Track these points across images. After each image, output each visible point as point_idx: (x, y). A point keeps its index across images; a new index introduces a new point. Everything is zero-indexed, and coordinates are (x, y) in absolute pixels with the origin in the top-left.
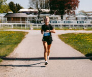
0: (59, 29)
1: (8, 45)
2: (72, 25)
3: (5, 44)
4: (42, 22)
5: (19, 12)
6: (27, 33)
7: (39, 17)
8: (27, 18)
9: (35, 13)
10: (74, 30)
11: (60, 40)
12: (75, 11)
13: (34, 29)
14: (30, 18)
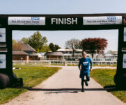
2: (100, 62)
4: (76, 60)
6: (61, 68)
7: (73, 56)
9: (70, 52)
10: (102, 66)
13: (68, 65)
14: (65, 56)
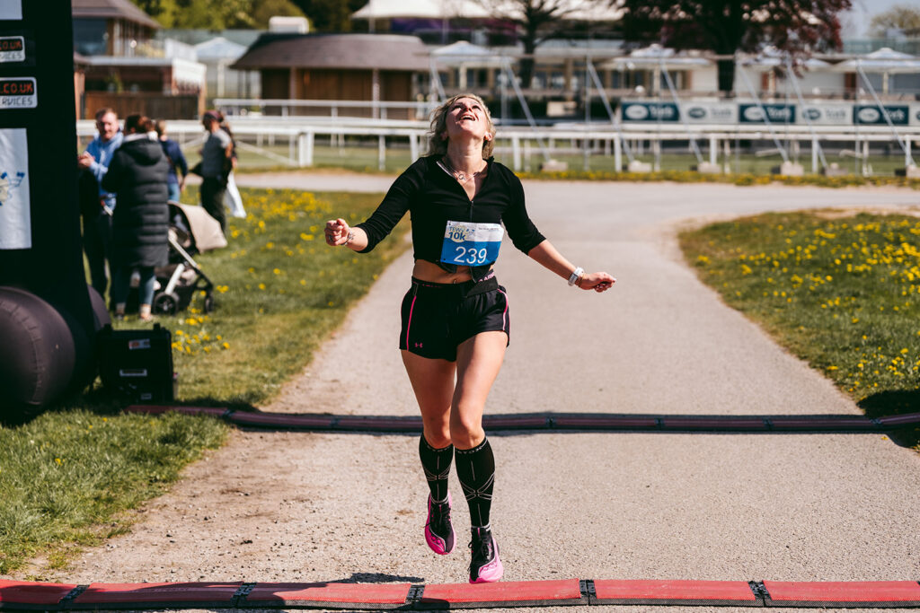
0: (696, 176)
1: (267, 309)
2: (806, 144)
3: (241, 309)
4: (555, 109)
5: (362, 26)
8: (424, 77)
9: (498, 32)
10: (822, 181)
11: (689, 275)
12: (842, 16)
14: (449, 76)
